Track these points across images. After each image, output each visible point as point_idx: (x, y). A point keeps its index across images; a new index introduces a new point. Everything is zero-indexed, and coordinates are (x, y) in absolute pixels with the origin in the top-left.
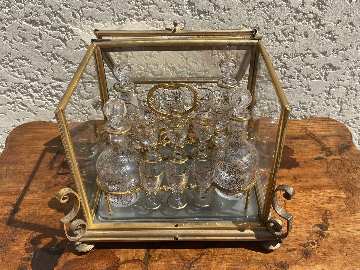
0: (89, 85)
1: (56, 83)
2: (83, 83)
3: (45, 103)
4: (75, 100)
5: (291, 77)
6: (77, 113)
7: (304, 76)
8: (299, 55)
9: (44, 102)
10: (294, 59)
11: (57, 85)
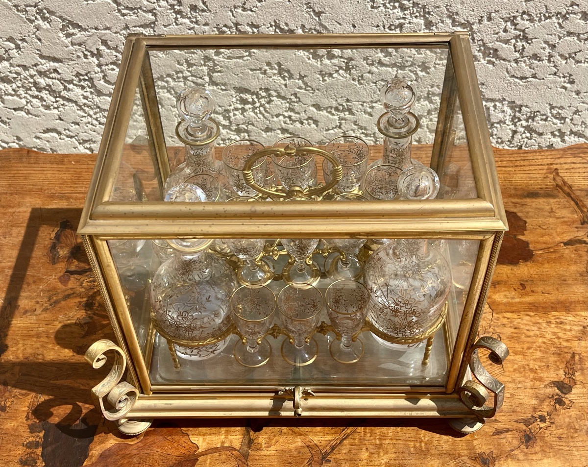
0: (113, 70)
1: (48, 65)
2: (99, 66)
3: (25, 103)
4: (85, 98)
5: (535, 57)
6: (89, 123)
7: (562, 56)
8: (553, 16)
9: (24, 101)
10: (543, 22)
11: (49, 70)
